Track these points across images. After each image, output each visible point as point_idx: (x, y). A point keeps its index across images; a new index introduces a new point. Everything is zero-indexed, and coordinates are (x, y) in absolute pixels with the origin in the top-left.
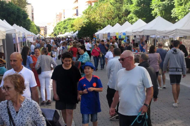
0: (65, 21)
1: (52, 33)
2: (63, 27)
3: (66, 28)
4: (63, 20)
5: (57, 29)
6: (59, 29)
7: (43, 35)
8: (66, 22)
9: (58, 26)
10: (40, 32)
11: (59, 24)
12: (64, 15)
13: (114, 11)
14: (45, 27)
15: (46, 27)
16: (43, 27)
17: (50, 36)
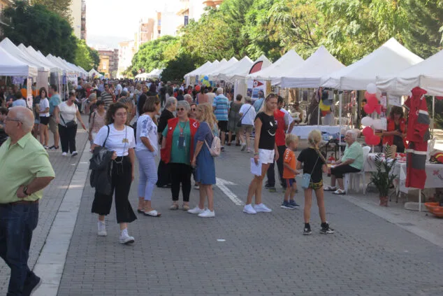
0: (156, 43)
1: (129, 69)
2: (150, 55)
3: (157, 59)
4: (155, 37)
5: (140, 59)
6: (144, 59)
7: (107, 73)
8: (159, 45)
9: (141, 51)
10: (98, 65)
11: (145, 47)
12: (159, 24)
13: (228, 35)
14: (113, 50)
15: (116, 50)
16: (110, 52)
17: (124, 74)
